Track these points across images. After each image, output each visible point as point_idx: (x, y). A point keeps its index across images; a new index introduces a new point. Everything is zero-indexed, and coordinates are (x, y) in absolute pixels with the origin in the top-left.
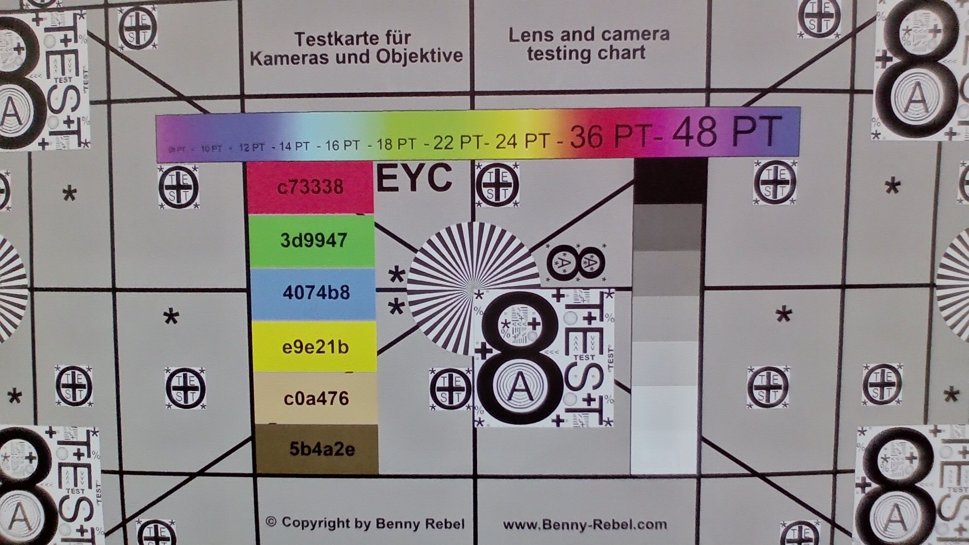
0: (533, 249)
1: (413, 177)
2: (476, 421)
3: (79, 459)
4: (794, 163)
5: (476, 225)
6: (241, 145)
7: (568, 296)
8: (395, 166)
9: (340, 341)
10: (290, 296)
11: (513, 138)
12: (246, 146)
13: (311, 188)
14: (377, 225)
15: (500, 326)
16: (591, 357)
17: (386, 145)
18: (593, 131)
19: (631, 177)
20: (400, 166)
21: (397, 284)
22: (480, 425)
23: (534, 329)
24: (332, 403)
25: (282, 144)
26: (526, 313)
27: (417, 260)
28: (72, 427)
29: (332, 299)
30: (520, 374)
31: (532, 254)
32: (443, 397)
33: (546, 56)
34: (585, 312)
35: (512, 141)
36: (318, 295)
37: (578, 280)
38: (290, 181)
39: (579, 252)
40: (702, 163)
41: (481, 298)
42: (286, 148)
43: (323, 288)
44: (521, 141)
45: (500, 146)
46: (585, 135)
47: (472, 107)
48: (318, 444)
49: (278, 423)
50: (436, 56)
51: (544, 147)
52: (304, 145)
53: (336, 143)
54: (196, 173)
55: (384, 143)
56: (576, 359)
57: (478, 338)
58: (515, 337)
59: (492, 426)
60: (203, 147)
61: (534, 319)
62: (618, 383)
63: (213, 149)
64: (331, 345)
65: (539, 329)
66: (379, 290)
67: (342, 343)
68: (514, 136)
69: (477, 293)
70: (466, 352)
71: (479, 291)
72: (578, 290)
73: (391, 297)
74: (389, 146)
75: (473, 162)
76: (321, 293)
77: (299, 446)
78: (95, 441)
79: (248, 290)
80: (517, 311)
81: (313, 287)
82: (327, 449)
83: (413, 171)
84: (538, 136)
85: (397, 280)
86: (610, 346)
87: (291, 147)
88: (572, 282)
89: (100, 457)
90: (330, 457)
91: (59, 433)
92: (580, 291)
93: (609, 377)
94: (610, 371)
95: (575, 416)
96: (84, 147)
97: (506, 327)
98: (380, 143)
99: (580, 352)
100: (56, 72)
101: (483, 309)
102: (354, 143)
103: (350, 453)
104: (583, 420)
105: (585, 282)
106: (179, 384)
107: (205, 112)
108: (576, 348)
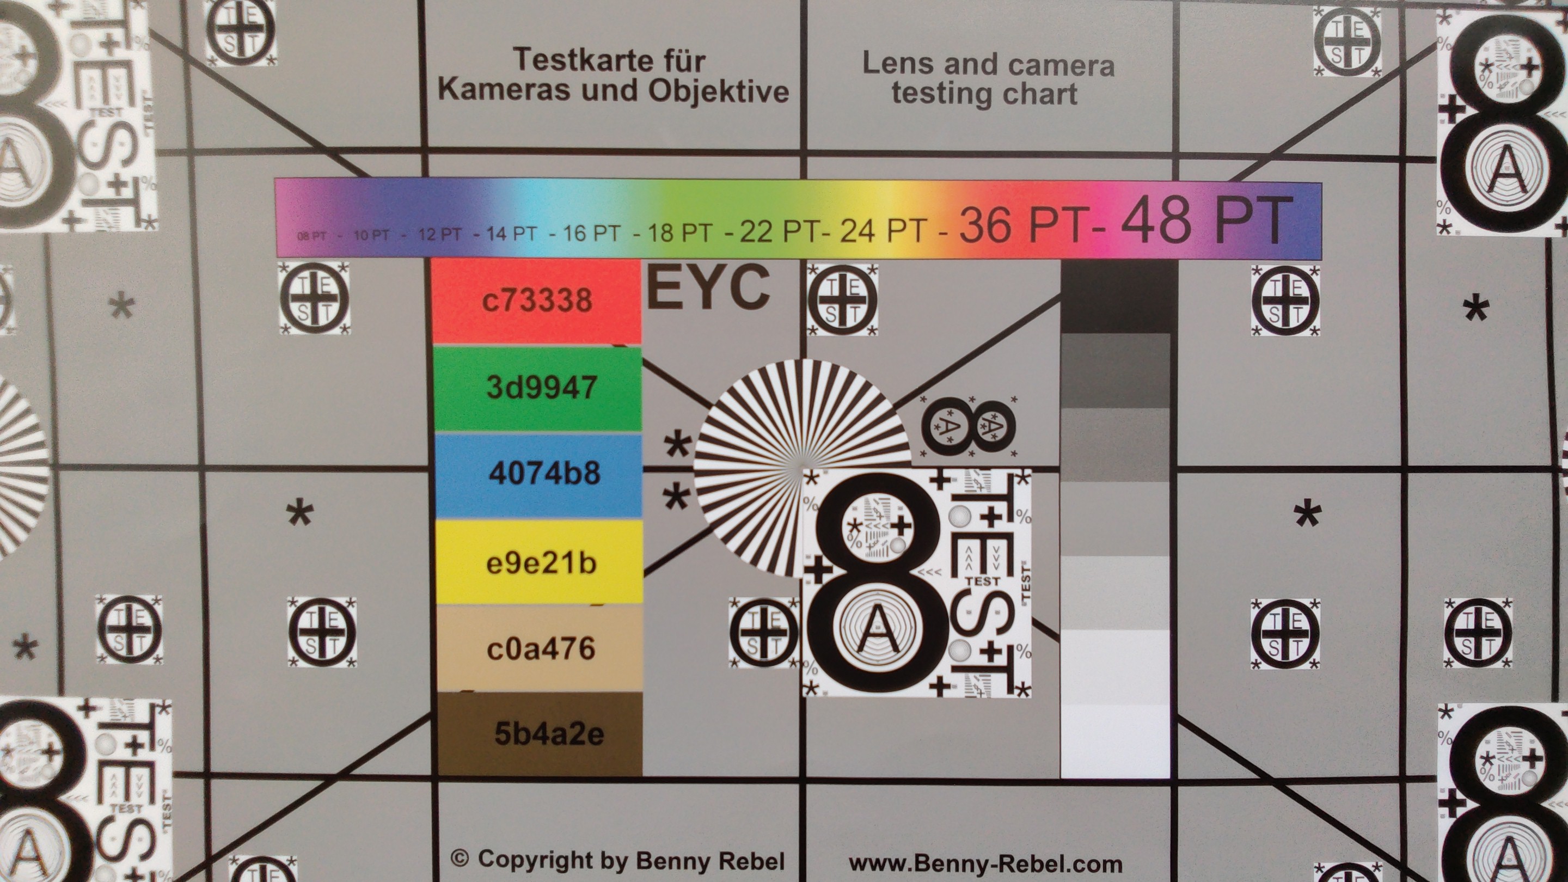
0: (897, 406)
1: (707, 286)
2: (806, 686)
3: (135, 753)
4: (1314, 271)
5: (808, 365)
6: (422, 230)
7: (955, 480)
8: (677, 267)
9: (582, 553)
10: (501, 479)
11: (868, 227)
12: (431, 231)
13: (538, 304)
14: (647, 364)
15: (846, 529)
16: (993, 581)
17: (663, 235)
18: (998, 215)
19: (1057, 291)
20: (685, 268)
21: (678, 460)
22: (811, 694)
23: (901, 533)
24: (567, 656)
25: (491, 229)
26: (887, 506)
27: (711, 421)
28: (125, 700)
29: (570, 485)
30: (878, 607)
31: (898, 411)
32: (751, 645)
33: (923, 97)
34: (983, 507)
35: (866, 231)
36: (548, 477)
37: (972, 454)
38: (504, 290)
39: (974, 407)
40: (1169, 269)
41: (815, 483)
42: (498, 236)
43: (556, 466)
44: (880, 229)
45: (847, 238)
46: (984, 223)
47: (804, 175)
48: (543, 726)
49: (479, 688)
50: (746, 93)
51: (918, 240)
52: (528, 231)
53: (581, 229)
54: (345, 276)
55: (659, 231)
56: (969, 584)
57: (809, 549)
58: (870, 547)
59: (830, 695)
60: (357, 233)
61: (901, 518)
62: (1036, 623)
63: (374, 236)
64: (567, 560)
65: (909, 534)
66: (648, 469)
67: (585, 556)
68: (870, 222)
69: (809, 474)
70: (789, 571)
71: (812, 472)
72: (971, 471)
73: (668, 481)
74: (667, 236)
75: (803, 263)
76: (553, 474)
77: (511, 729)
78: (164, 724)
79: (430, 469)
80: (873, 505)
81: (539, 464)
82: (559, 733)
83: (707, 276)
84: (908, 223)
85: (678, 452)
86: (1024, 563)
87: (505, 234)
88: (962, 458)
89: (172, 750)
90: (561, 746)
91: (101, 708)
92: (976, 472)
93: (1024, 615)
94: (1024, 604)
95: (967, 679)
96: (146, 228)
97: (855, 531)
98: (652, 230)
99: (976, 572)
100: (93, 98)
101: (819, 501)
102: (610, 230)
103: (596, 740)
104: (981, 685)
105: (983, 457)
106: (311, 626)
107: (361, 174)
108: (969, 565)
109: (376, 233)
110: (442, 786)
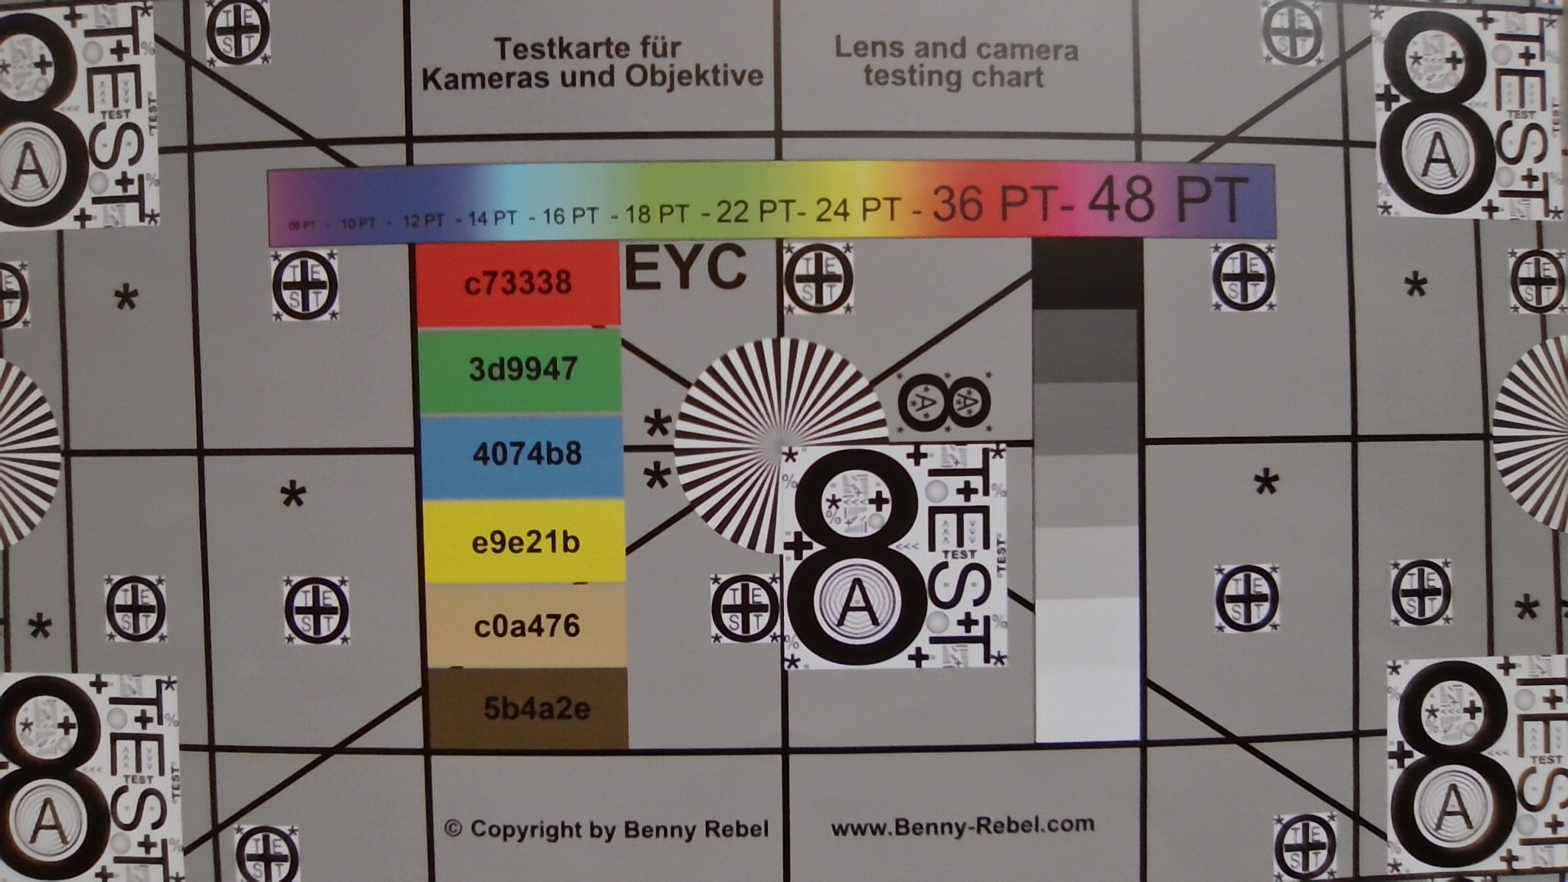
0: (874, 383)
1: (684, 267)
2: (787, 660)
3: (144, 727)
4: (1271, 249)
5: (785, 344)
6: (407, 218)
7: (932, 455)
8: (655, 248)
9: (565, 532)
10: (485, 460)
11: (843, 206)
12: (415, 219)
13: (518, 287)
14: (626, 344)
15: (825, 505)
16: (969, 554)
17: (640, 218)
18: (971, 194)
19: (1027, 267)
20: (662, 249)
21: (658, 439)
22: (793, 667)
23: (879, 509)
24: (552, 634)
25: (473, 214)
26: (865, 480)
27: (691, 400)
28: (134, 676)
29: (552, 465)
30: (857, 582)
31: (876, 388)
32: (732, 621)
33: (894, 79)
34: (959, 482)
35: (841, 210)
36: (530, 457)
37: (948, 429)
38: (485, 273)
39: (949, 383)
40: (1135, 246)
41: (794, 460)
42: (480, 220)
43: (538, 446)
44: (855, 208)
45: (824, 217)
46: (956, 201)
47: (779, 156)
48: (531, 701)
49: (466, 666)
50: (721, 76)
51: (892, 218)
52: (508, 216)
53: (559, 212)
54: (334, 263)
55: (636, 213)
56: (946, 557)
57: (788, 524)
58: (848, 523)
59: (811, 668)
60: (344, 221)
61: (879, 493)
62: (1012, 594)
63: (361, 224)
64: (550, 540)
65: (887, 509)
66: (628, 449)
67: (569, 535)
68: (844, 202)
69: (787, 450)
70: (770, 548)
71: (790, 449)
72: (947, 446)
73: (648, 460)
74: (644, 218)
75: (780, 242)
76: (535, 454)
77: (500, 704)
78: (170, 698)
79: (416, 451)
80: (851, 481)
81: (521, 445)
82: (546, 707)
83: (684, 256)
84: (882, 202)
85: (658, 432)
86: (999, 535)
87: (487, 218)
88: (939, 434)
89: (177, 724)
90: (548, 722)
91: (112, 684)
92: (952, 448)
93: (1000, 586)
94: (1000, 576)
95: (945, 650)
96: (150, 222)
97: (834, 507)
98: (630, 212)
99: (952, 545)
100: (104, 102)
101: (798, 479)
102: (588, 213)
103: (582, 714)
104: (958, 656)
105: (959, 432)
106: (306, 603)
107: (348, 164)
108: (946, 539)
109: (363, 222)
110: (435, 759)
